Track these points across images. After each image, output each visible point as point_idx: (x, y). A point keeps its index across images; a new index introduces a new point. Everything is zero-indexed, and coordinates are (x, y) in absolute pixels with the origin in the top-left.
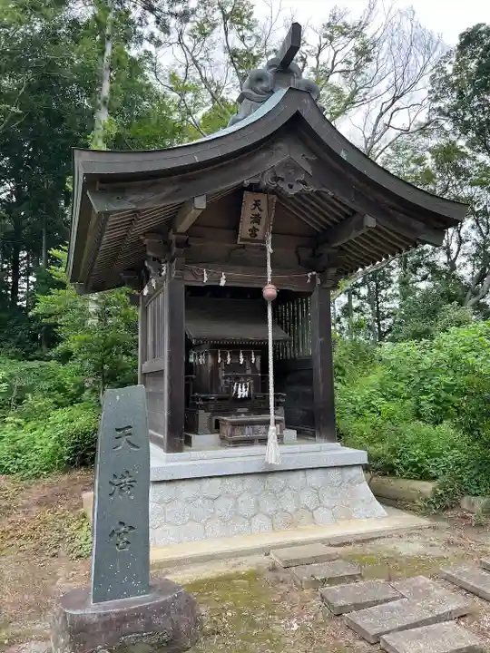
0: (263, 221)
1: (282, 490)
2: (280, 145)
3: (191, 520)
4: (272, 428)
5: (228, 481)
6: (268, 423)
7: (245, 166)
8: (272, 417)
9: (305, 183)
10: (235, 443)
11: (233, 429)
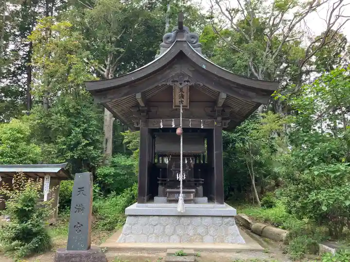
0: (185, 97)
1: (188, 225)
2: (176, 66)
3: (142, 234)
4: (181, 195)
5: (162, 218)
6: (179, 193)
7: (159, 77)
8: (181, 190)
9: (188, 81)
10: (170, 201)
11: (169, 195)
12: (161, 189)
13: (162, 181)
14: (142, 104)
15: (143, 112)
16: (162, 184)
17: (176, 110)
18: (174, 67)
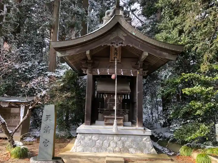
0: (118, 54)
2: (114, 32)
3: (88, 146)
4: (115, 120)
7: (103, 40)
8: (115, 117)
9: (122, 43)
10: (107, 124)
11: (106, 120)
12: (100, 115)
13: (101, 110)
14: (89, 58)
15: (90, 63)
16: (101, 112)
17: (112, 63)
18: (112, 33)
